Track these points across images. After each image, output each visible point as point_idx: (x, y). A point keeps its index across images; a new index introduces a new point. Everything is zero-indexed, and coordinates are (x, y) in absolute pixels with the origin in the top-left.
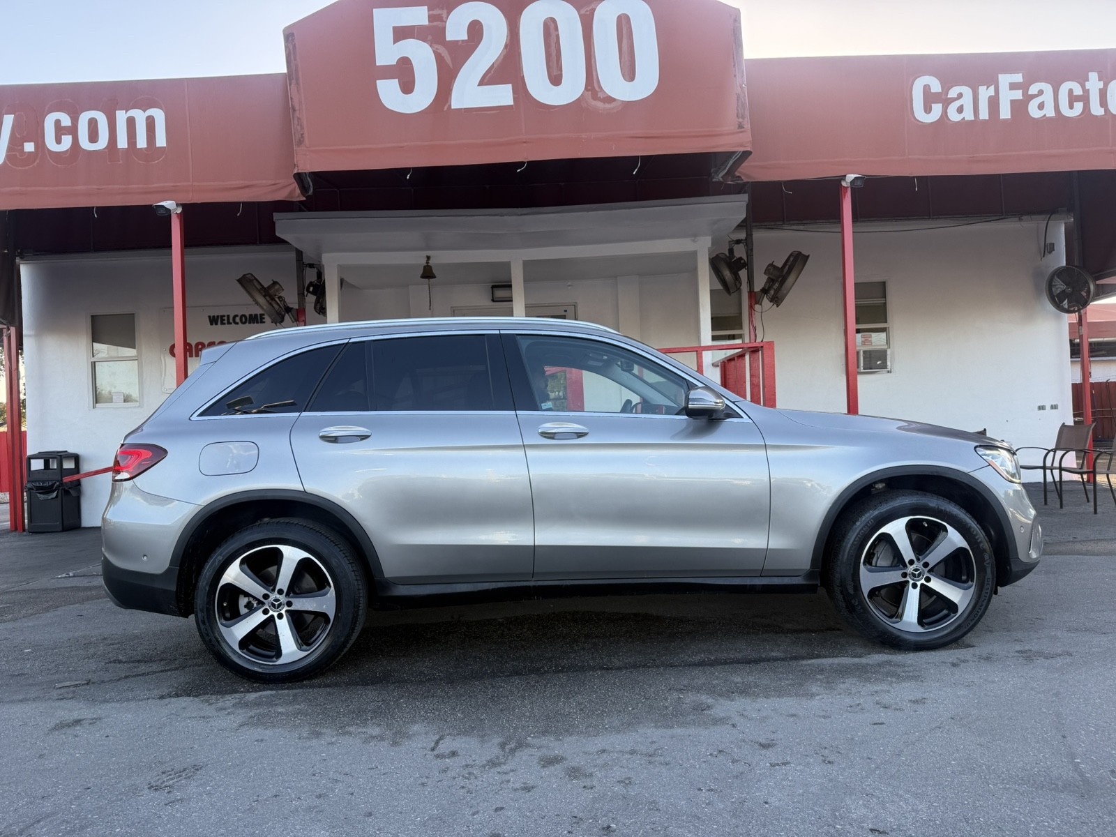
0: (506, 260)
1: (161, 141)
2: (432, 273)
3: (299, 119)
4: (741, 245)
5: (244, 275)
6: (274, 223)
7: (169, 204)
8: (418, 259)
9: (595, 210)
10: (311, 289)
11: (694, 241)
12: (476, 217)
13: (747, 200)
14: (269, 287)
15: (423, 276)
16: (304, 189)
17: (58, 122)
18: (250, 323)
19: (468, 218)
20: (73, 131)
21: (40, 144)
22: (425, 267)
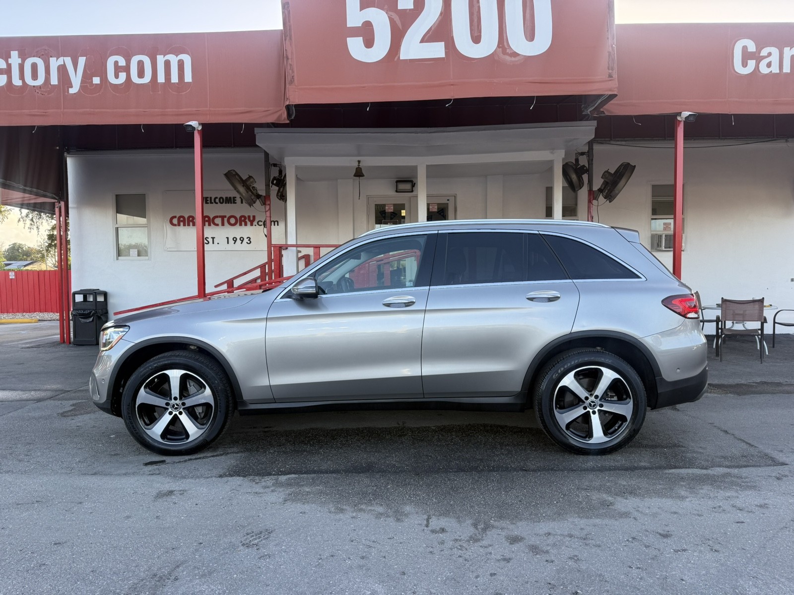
0: (416, 165)
1: (188, 78)
2: (363, 174)
3: (290, 65)
4: (585, 156)
5: (229, 171)
6: (255, 135)
7: (194, 123)
8: (351, 162)
9: (484, 130)
10: (275, 182)
11: (552, 153)
12: (397, 134)
13: (596, 125)
14: (247, 180)
15: (356, 175)
16: (289, 115)
17: (116, 63)
18: (226, 203)
19: (392, 135)
20: (127, 69)
21: (104, 78)
22: (357, 168)
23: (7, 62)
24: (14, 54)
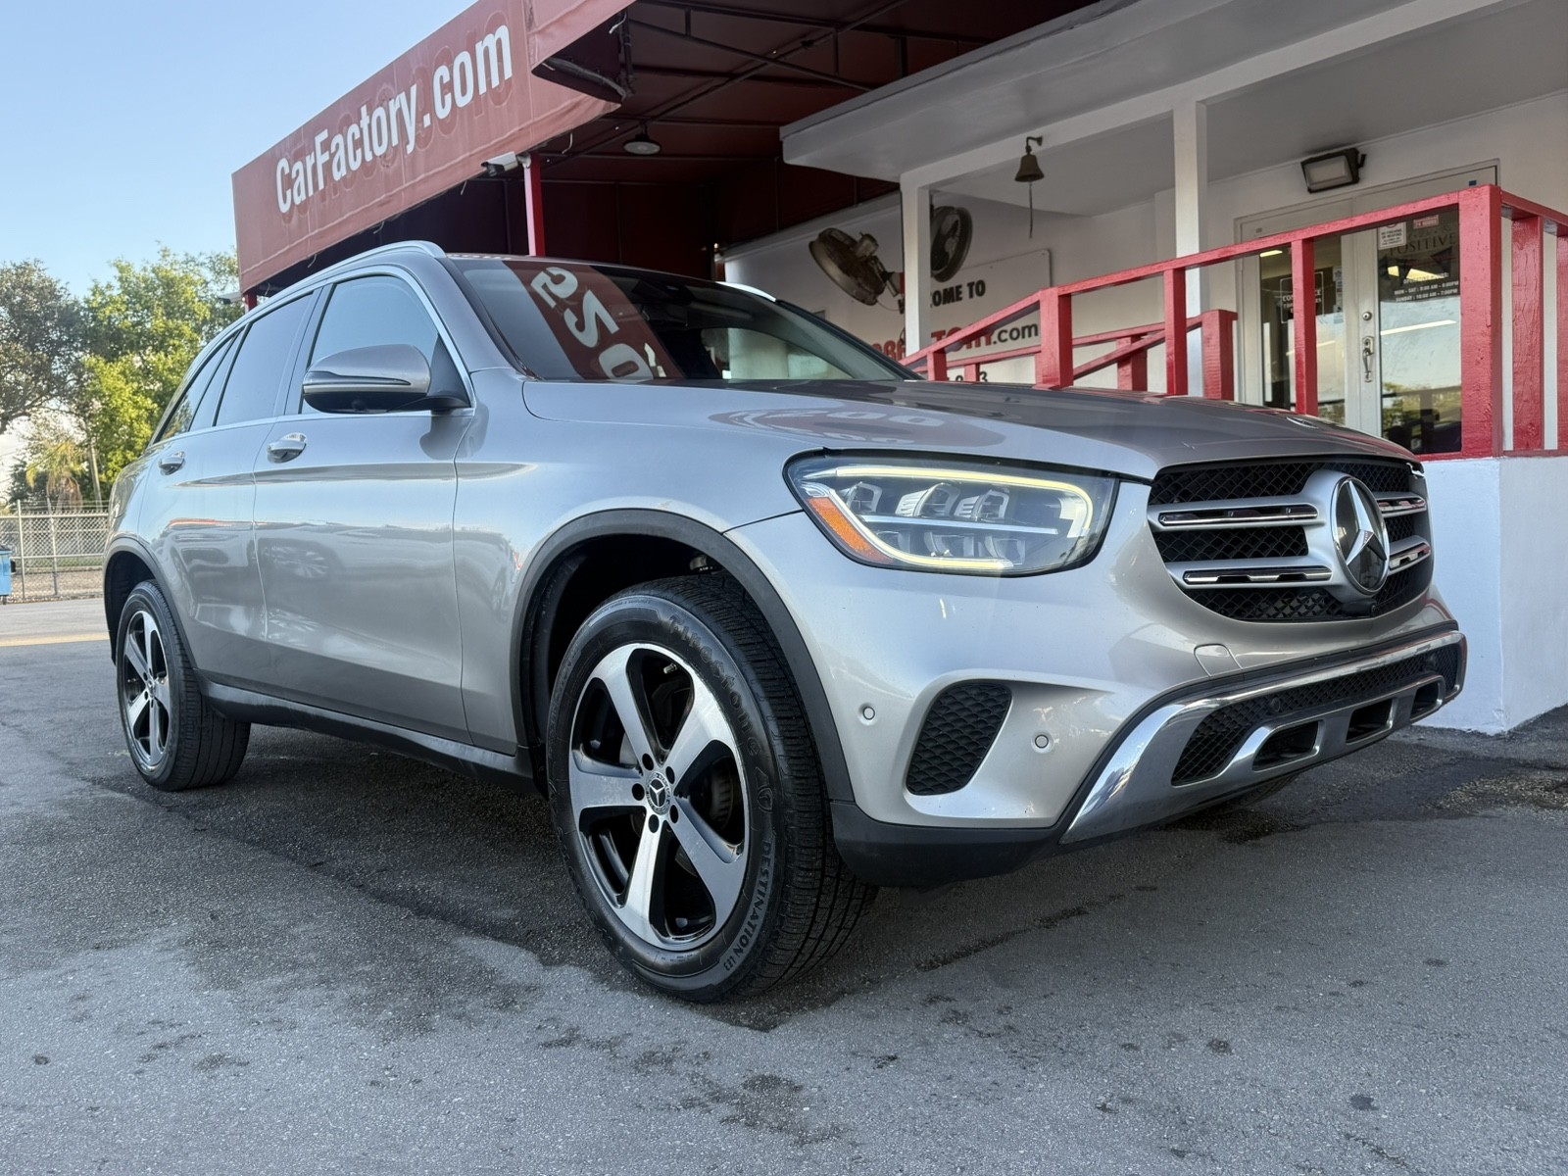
1: (508, 73)
6: (781, 143)
7: (507, 159)
14: (857, 246)
15: (1021, 178)
17: (441, 80)
18: (944, 303)
20: (451, 86)
21: (434, 116)
22: (1024, 158)
23: (359, 125)
24: (364, 109)
